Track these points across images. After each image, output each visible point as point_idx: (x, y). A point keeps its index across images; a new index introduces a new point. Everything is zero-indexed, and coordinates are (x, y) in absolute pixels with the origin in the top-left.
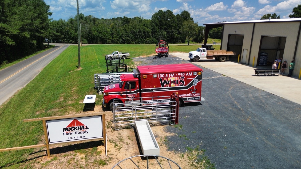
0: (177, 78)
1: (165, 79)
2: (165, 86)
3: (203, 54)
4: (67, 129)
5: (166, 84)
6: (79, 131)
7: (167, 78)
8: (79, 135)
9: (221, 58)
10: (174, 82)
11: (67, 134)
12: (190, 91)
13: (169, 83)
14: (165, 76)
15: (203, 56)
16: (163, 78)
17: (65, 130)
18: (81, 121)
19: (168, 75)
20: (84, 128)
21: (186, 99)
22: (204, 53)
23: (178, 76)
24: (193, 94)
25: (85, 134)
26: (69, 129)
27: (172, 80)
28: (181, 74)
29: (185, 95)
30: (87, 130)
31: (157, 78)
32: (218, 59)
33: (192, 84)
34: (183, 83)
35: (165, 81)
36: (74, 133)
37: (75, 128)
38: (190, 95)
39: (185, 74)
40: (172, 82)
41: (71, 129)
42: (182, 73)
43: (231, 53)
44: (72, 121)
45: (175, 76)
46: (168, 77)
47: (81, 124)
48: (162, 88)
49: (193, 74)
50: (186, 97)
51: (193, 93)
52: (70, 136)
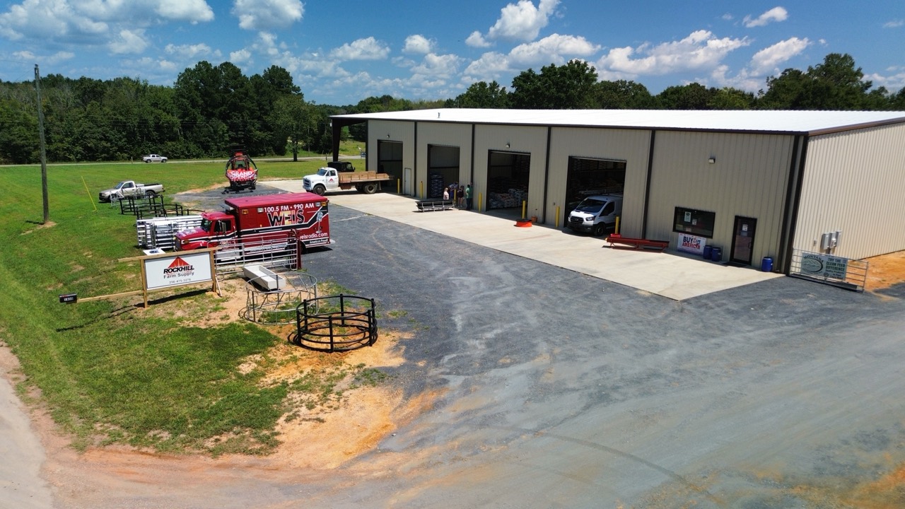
0: (293, 212)
1: (276, 214)
2: (276, 225)
3: (331, 180)
4: (168, 270)
5: (278, 221)
6: (183, 272)
7: (279, 213)
8: (182, 278)
9: (367, 187)
10: (289, 218)
11: (168, 277)
12: (313, 231)
13: (282, 220)
14: (275, 209)
15: (331, 183)
16: (272, 213)
17: (166, 271)
18: (185, 259)
19: (280, 208)
20: (189, 268)
21: (308, 243)
22: (333, 177)
23: (293, 209)
24: (318, 234)
25: (190, 276)
26: (170, 271)
27: (286, 215)
28: (299, 206)
29: (306, 237)
30: (193, 271)
31: (264, 213)
32: (362, 188)
33: (314, 220)
34: (303, 219)
35: (276, 217)
36: (177, 275)
37: (178, 269)
38: (313, 235)
39: (304, 206)
40: (287, 218)
41: (173, 270)
42: (300, 204)
43: (384, 177)
44: (174, 260)
45: (290, 209)
46: (280, 210)
47: (185, 263)
48: (272, 227)
49: (315, 205)
50: (308, 238)
51: (317, 232)
52: (171, 279)
